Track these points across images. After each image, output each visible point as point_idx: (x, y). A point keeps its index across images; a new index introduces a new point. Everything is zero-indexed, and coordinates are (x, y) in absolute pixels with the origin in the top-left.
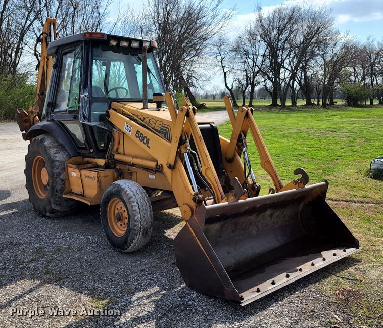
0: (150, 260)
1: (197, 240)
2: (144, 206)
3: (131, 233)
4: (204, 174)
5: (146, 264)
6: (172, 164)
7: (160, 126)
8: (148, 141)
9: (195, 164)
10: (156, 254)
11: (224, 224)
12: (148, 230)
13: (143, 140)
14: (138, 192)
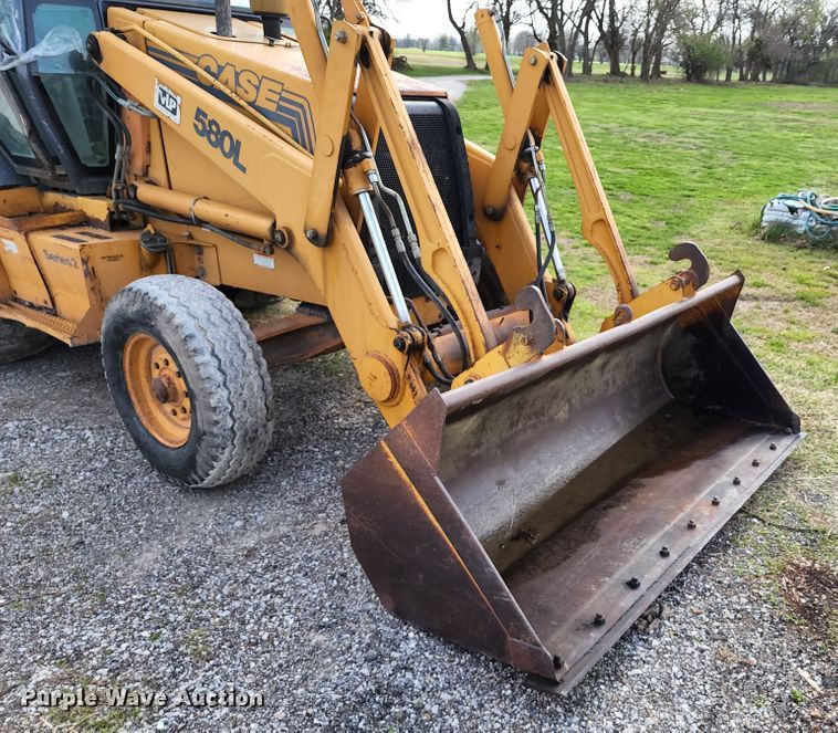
0: (276, 511)
1: (417, 494)
2: (237, 361)
3: (203, 444)
4: (426, 266)
5: (261, 528)
6: (323, 229)
7: (276, 97)
8: (236, 148)
9: (396, 232)
10: (293, 486)
11: (490, 413)
12: (261, 430)
13: (218, 144)
14: (215, 318)
